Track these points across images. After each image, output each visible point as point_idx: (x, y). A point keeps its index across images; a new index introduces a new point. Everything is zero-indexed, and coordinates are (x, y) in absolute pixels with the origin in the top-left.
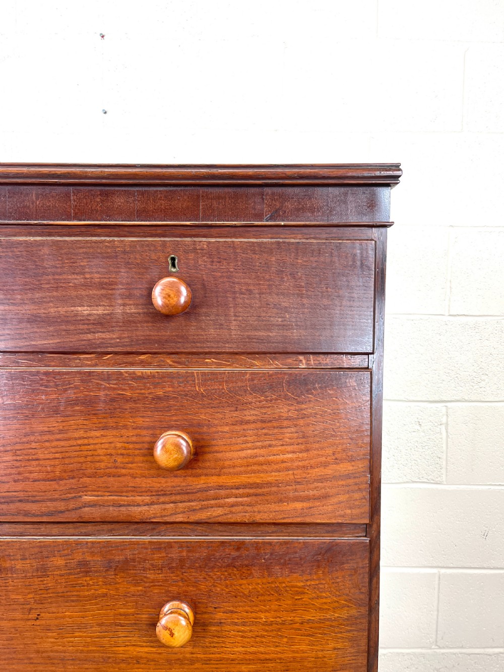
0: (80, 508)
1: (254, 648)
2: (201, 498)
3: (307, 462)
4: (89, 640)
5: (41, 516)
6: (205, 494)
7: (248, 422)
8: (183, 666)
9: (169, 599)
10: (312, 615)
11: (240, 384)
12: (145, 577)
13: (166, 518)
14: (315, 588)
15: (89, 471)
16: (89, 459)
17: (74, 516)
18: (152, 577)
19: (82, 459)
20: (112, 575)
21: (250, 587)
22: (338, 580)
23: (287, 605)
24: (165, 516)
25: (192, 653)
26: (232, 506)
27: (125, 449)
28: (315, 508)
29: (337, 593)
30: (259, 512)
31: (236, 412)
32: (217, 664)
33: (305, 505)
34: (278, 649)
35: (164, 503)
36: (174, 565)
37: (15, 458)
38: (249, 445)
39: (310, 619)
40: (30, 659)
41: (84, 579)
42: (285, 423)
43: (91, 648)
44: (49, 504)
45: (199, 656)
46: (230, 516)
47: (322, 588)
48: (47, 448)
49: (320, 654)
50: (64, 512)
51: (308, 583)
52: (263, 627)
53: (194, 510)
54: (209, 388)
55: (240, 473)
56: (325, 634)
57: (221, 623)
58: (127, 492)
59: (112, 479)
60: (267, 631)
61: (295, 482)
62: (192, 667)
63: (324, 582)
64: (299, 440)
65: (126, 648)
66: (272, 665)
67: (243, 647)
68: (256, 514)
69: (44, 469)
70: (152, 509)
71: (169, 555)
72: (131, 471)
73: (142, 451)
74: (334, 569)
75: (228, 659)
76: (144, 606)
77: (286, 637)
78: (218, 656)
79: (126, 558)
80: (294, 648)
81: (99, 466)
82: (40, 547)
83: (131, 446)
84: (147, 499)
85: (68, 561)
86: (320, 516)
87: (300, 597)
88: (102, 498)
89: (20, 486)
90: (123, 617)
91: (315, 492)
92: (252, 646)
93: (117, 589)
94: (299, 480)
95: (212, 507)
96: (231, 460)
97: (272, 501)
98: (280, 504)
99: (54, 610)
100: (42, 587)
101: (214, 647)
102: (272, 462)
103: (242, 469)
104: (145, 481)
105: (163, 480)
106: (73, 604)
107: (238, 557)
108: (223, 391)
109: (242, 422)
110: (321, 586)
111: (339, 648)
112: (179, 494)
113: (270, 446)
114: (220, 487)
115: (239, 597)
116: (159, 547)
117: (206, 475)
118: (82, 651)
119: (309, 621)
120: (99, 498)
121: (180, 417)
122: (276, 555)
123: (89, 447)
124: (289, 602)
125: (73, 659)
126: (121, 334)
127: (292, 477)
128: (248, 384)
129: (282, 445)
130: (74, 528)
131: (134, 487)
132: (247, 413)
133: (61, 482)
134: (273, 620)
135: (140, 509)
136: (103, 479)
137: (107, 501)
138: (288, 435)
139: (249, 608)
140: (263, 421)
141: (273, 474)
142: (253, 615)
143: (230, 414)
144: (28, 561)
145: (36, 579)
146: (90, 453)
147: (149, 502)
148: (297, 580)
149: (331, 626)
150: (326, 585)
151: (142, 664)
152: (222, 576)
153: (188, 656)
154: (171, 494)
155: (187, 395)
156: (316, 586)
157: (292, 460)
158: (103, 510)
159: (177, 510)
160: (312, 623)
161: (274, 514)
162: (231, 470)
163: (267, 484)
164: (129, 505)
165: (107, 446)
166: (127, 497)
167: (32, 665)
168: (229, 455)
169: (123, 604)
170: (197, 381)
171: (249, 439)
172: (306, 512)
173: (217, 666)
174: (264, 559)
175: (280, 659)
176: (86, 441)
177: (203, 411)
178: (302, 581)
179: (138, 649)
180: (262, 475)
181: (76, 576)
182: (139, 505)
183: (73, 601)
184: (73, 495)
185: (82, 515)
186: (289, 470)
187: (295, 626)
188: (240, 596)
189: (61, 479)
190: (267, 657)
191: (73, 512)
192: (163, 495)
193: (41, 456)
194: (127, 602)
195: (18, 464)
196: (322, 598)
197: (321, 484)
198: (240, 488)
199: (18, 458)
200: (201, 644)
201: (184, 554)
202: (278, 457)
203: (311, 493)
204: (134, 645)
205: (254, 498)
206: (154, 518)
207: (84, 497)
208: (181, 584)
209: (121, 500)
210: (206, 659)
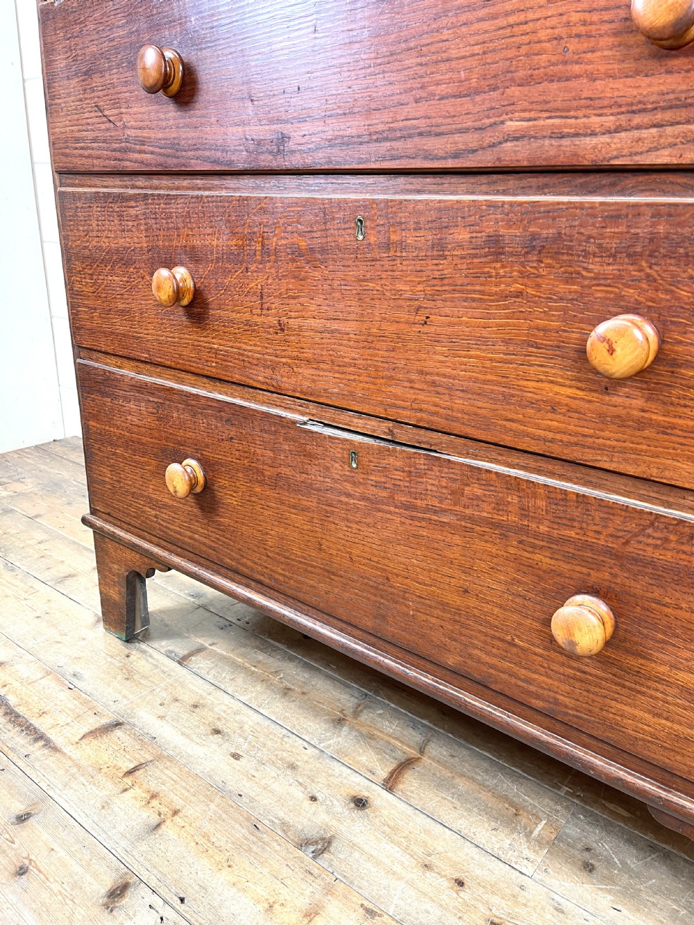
0: (500, 143)
4: (488, 364)
5: (445, 158)
8: (623, 429)
12: (585, 269)
13: (637, 158)
15: (521, 73)
16: (524, 50)
17: (489, 158)
18: (596, 268)
19: (511, 53)
20: (532, 261)
24: (636, 154)
25: (643, 411)
27: (584, 23)
32: (685, 437)
35: (638, 127)
36: (639, 249)
37: (419, 60)
40: (411, 381)
41: (493, 265)
43: (489, 377)
44: (457, 137)
45: (654, 417)
48: (462, 37)
50: (476, 150)
58: (578, 108)
59: (555, 85)
62: (638, 433)
65: (540, 385)
69: (455, 76)
70: (615, 140)
71: (632, 231)
72: (589, 67)
73: (613, 26)
76: (575, 319)
79: (560, 233)
81: (538, 64)
82: (439, 210)
83: (595, 17)
84: (610, 121)
85: (474, 235)
88: (536, 123)
89: (423, 108)
90: (541, 334)
93: (539, 286)
99: (447, 310)
100: (437, 274)
101: (685, 406)
104: (611, 85)
105: (643, 81)
106: (474, 304)
112: (671, 107)
116: (615, 215)
118: (476, 380)
120: (531, 123)
123: (525, 27)
125: (462, 391)
130: (489, 183)
131: (591, 99)
133: (478, 98)
135: (594, 140)
136: (540, 87)
137: (543, 128)
144: (422, 233)
145: (429, 262)
146: (526, 39)
147: (613, 128)
151: (560, 413)
153: (636, 413)
154: (655, 109)
158: (535, 144)
159: (663, 140)
164: (577, 135)
165: (553, 21)
166: (576, 118)
167: (412, 391)
169: (545, 312)
173: (683, 441)
176: (522, 17)
179: (557, 389)
181: (483, 260)
182: (593, 134)
183: (474, 300)
184: (492, 120)
185: (501, 155)
189: (478, 92)
191: (489, 152)
192: (640, 111)
193: (454, 53)
194: (551, 309)
195: (421, 70)
199: (424, 60)
200: (661, 397)
201: (661, 229)
204: (552, 382)
206: (616, 157)
207: (509, 123)
208: (644, 286)
209: (566, 126)
210: (666, 424)
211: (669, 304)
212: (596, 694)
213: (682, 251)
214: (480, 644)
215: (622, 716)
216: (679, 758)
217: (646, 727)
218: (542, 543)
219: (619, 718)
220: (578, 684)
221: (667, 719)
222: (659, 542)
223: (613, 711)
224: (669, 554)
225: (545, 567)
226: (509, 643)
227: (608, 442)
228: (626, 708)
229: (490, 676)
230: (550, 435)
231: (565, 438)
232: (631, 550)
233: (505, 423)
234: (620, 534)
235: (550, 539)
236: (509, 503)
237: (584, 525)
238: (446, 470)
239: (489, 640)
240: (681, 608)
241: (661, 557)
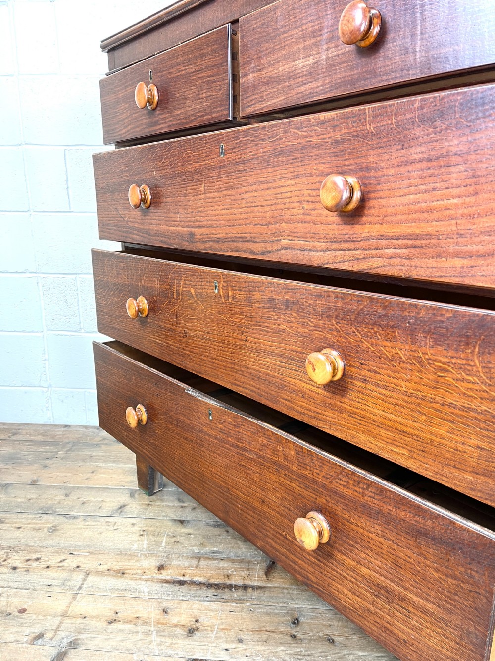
0: (280, 250)
1: (393, 416)
2: (365, 248)
3: (474, 208)
4: (273, 366)
5: (258, 254)
6: (368, 243)
7: (413, 162)
8: (333, 411)
9: (326, 345)
10: (455, 399)
11: (408, 116)
12: (310, 321)
13: (335, 265)
14: (461, 368)
15: (286, 217)
16: (287, 206)
18: (315, 322)
19: (282, 206)
20: (289, 314)
21: (393, 351)
22: (490, 366)
23: (429, 380)
24: (335, 263)
26: (391, 258)
27: (310, 196)
28: (477, 268)
29: (488, 381)
30: (416, 267)
31: (402, 151)
32: (361, 420)
33: (466, 262)
34: (416, 424)
35: (334, 250)
36: (331, 314)
38: (412, 189)
39: (452, 403)
40: (241, 371)
42: (455, 159)
43: (274, 374)
44: (263, 244)
46: (388, 268)
47: (469, 371)
49: (460, 447)
50: (270, 252)
51: (454, 361)
52: (403, 396)
53: (358, 259)
54: (379, 125)
55: (401, 222)
56: (468, 426)
57: (365, 380)
58: (310, 237)
59: (300, 224)
60: (406, 402)
61: (457, 234)
62: (340, 415)
63: (472, 364)
64: (467, 180)
65: (296, 381)
66: (409, 440)
67: (383, 411)
68: (413, 268)
69: (260, 215)
70: (326, 255)
71: (327, 304)
72: (313, 218)
74: (487, 350)
75: (369, 418)
77: (425, 415)
78: (362, 412)
80: (432, 430)
81: (293, 213)
83: (314, 193)
84: (323, 245)
85: (263, 297)
86: (483, 278)
87: (442, 375)
88: (294, 242)
89: (248, 228)
91: (480, 247)
92: (392, 413)
94: (462, 232)
95: (373, 258)
96: (393, 207)
97: (430, 255)
98: (438, 259)
99: (255, 336)
100: (249, 315)
101: (359, 402)
102: (434, 210)
103: (404, 217)
104: (322, 228)
105: (335, 227)
107: (385, 316)
108: (391, 126)
109: (408, 162)
110: (468, 368)
111: (484, 449)
112: (348, 242)
113: (434, 189)
114: (381, 237)
115: (382, 359)
116: (320, 294)
117: (370, 223)
118: (269, 375)
119: (451, 405)
120: (292, 242)
121: (352, 161)
122: (420, 321)
123: (287, 194)
124: (431, 377)
125: (264, 380)
126: (324, 80)
127: (454, 228)
128: (417, 114)
129: (447, 188)
131: (315, 233)
132: (413, 150)
133: (270, 227)
134: (413, 392)
135: (318, 254)
136: (294, 225)
137: (297, 245)
138: (455, 175)
139: (391, 373)
140: (430, 160)
141: (434, 223)
142: (395, 381)
143: (397, 154)
146: (287, 200)
147: (325, 249)
148: (442, 355)
149: (476, 418)
150: (474, 368)
151: (306, 399)
152: (369, 334)
154: (341, 242)
155: (358, 136)
156: (462, 366)
157: (457, 206)
158: (294, 253)
159: (345, 258)
160: (454, 408)
161: (430, 270)
162: (393, 218)
163: (427, 235)
164: (310, 250)
165: (298, 193)
166: (310, 242)
167: (242, 377)
168: (392, 201)
170: (368, 119)
171: (413, 181)
172: (465, 272)
173: (360, 422)
174: (409, 323)
175: (418, 436)
176: (285, 189)
177: (372, 152)
178: (447, 357)
179: (304, 384)
180: (422, 224)
181: (268, 310)
182: (317, 251)
183: (265, 331)
184: (276, 238)
185: (280, 256)
186: (452, 219)
187: (434, 405)
188: (383, 357)
189: (270, 224)
190: (405, 429)
191: (276, 254)
192: (335, 242)
196: (468, 381)
197: (488, 237)
198: (400, 239)
200: (348, 396)
201: (339, 305)
202: (441, 203)
203: (475, 248)
204: (301, 380)
205: (412, 250)
206: (327, 264)
207: (283, 241)
208: (335, 334)
209: (305, 245)
210: (352, 412)
211: (347, 345)
212: (325, 575)
213: (348, 317)
214: (271, 536)
215: (338, 591)
216: (366, 623)
217: (349, 600)
218: (295, 477)
219: (337, 593)
220: (316, 568)
221: (358, 596)
222: (345, 484)
223: (334, 587)
224: (351, 492)
225: (297, 492)
226: (284, 537)
227: (328, 418)
228: (339, 586)
229: (277, 556)
230: (303, 411)
231: (310, 413)
232: (333, 487)
233: (283, 401)
234: (329, 476)
235: (298, 475)
236: (278, 450)
237: (312, 469)
238: (250, 427)
239: (275, 533)
240: (359, 526)
241: (347, 493)
